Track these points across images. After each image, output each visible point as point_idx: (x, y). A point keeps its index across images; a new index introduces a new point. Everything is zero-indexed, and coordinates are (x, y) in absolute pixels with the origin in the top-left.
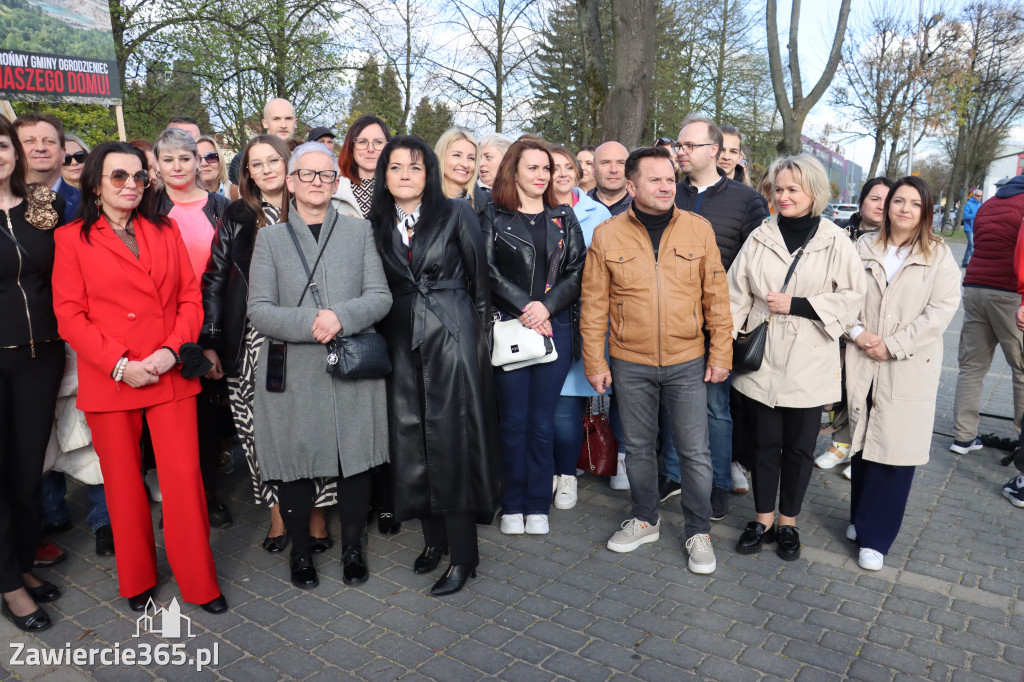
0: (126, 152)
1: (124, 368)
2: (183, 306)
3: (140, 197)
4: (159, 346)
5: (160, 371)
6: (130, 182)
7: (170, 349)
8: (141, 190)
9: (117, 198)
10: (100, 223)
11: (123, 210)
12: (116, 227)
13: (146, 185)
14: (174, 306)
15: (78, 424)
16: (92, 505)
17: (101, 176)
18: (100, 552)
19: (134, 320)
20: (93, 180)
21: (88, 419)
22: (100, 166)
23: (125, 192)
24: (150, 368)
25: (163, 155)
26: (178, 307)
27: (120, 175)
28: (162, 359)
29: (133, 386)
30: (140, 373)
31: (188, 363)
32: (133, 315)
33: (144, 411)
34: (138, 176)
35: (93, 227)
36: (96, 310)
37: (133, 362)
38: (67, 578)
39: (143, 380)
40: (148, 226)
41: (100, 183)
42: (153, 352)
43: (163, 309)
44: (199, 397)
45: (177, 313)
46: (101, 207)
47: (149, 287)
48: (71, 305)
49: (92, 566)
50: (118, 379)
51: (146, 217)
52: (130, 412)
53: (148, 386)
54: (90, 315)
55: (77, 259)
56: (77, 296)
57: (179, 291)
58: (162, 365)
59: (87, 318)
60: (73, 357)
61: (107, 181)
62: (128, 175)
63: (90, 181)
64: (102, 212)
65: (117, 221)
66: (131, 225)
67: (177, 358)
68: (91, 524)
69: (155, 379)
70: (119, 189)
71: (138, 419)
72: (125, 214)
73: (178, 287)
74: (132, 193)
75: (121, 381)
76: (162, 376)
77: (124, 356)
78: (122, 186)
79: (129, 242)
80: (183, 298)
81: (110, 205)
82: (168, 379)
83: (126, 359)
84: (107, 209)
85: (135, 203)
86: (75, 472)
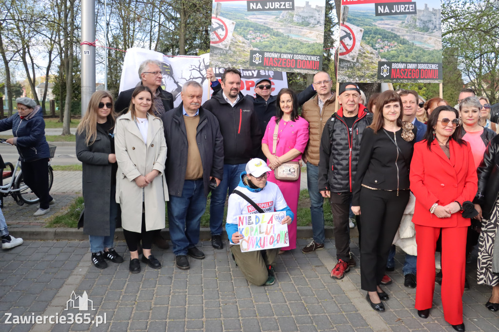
0: (449, 110)
1: (435, 208)
2: (468, 184)
3: (454, 131)
4: (453, 201)
5: (452, 212)
6: (450, 124)
7: (458, 202)
8: (455, 127)
9: (443, 131)
10: (434, 142)
11: (445, 136)
12: (441, 144)
13: (457, 125)
14: (463, 183)
15: (409, 227)
16: (405, 263)
17: (437, 121)
18: (406, 285)
19: (443, 187)
20: (434, 123)
21: (415, 227)
22: (437, 116)
23: (447, 128)
24: (448, 210)
25: (463, 109)
26: (465, 184)
27: (446, 121)
28: (454, 207)
29: (438, 217)
30: (442, 211)
31: (466, 210)
32: (443, 185)
33: (441, 229)
34: (454, 121)
35: (432, 143)
36: (427, 180)
37: (440, 206)
38: (392, 292)
39: (443, 215)
40: (456, 144)
41: (436, 124)
42: (450, 203)
43: (458, 184)
44: (469, 228)
45: (464, 187)
46: (435, 134)
47: (453, 173)
48: (416, 176)
49: (402, 290)
50: (432, 212)
51: (455, 140)
52: (435, 228)
53: (445, 218)
54: (424, 182)
55: (422, 157)
56: (420, 173)
57: (466, 177)
58: (454, 209)
59: (423, 184)
60: (413, 199)
61: (440, 124)
62: (449, 121)
63: (432, 123)
64: (436, 137)
65: (442, 141)
66: (448, 144)
67: (461, 207)
68: (403, 271)
69: (449, 215)
70: (444, 127)
71: (438, 232)
72: (446, 138)
73: (467, 175)
74: (451, 129)
75: (433, 214)
76: (452, 215)
77: (436, 203)
78: (446, 126)
79: (446, 152)
80: (468, 180)
81: (440, 134)
82: (455, 216)
83: (437, 204)
84: (438, 135)
85: (452, 133)
86: (404, 247)
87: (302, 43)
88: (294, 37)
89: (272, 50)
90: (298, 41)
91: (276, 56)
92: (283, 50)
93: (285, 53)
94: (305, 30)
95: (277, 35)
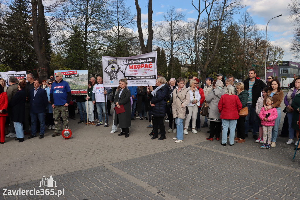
87: (82, 86)
88: (79, 85)
89: (73, 89)
90: (80, 86)
91: (74, 90)
92: (76, 89)
93: (77, 89)
94: (82, 82)
95: (74, 84)
